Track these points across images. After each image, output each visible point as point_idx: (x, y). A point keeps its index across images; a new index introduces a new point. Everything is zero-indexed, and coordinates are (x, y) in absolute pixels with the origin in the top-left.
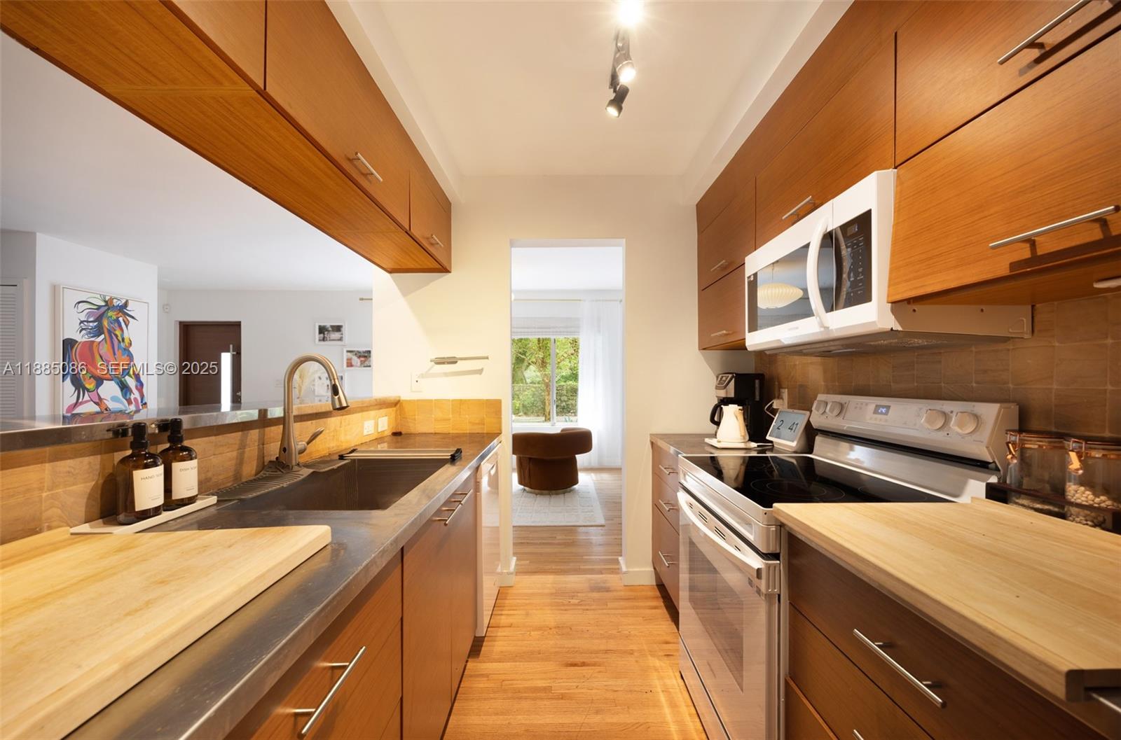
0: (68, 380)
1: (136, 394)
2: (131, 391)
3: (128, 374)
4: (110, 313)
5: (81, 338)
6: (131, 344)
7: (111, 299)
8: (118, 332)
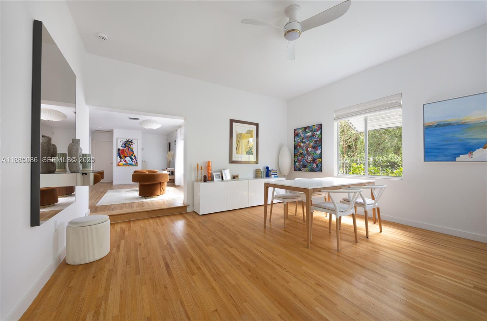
0: (119, 157)
1: (134, 160)
2: (133, 159)
3: (133, 156)
4: (128, 143)
5: (121, 148)
6: (133, 149)
7: (128, 140)
8: (130, 147)
